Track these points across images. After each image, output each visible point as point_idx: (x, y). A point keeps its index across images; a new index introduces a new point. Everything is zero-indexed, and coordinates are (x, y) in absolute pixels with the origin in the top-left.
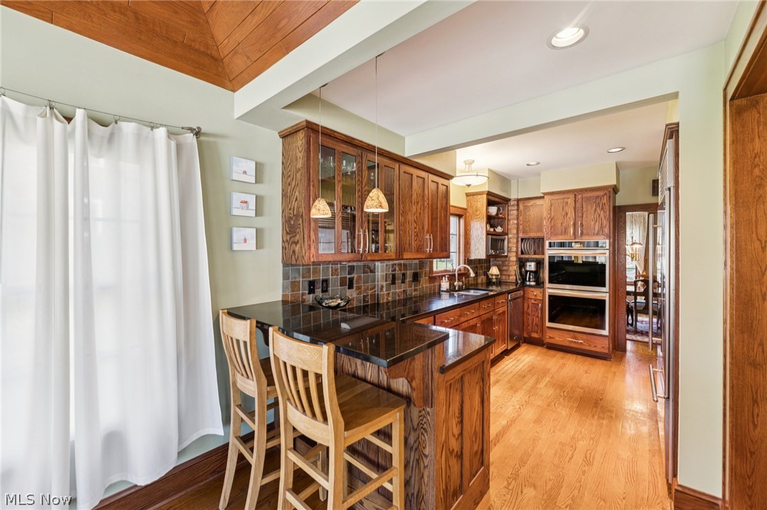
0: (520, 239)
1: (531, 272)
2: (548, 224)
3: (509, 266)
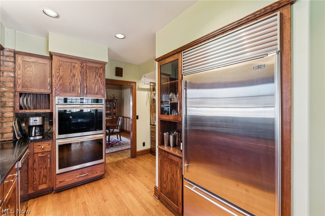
0: (17, 94)
1: (36, 126)
2: (57, 81)
3: (2, 123)
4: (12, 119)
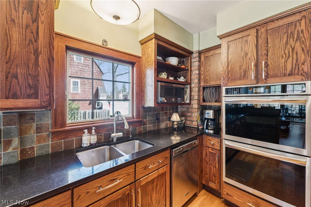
0: (201, 89)
1: (208, 119)
3: (192, 113)
4: (197, 110)
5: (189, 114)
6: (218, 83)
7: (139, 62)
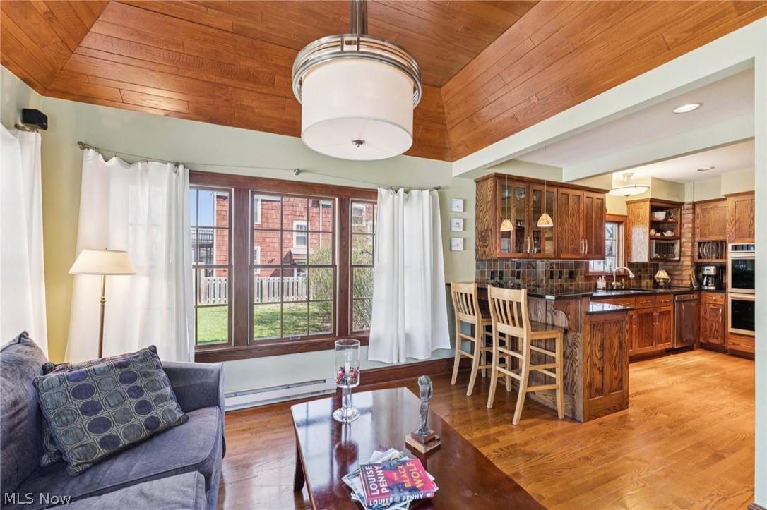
0: (696, 244)
1: (708, 276)
2: (731, 226)
3: (682, 271)
4: (689, 268)
5: (677, 273)
6: (722, 238)
7: (626, 221)
